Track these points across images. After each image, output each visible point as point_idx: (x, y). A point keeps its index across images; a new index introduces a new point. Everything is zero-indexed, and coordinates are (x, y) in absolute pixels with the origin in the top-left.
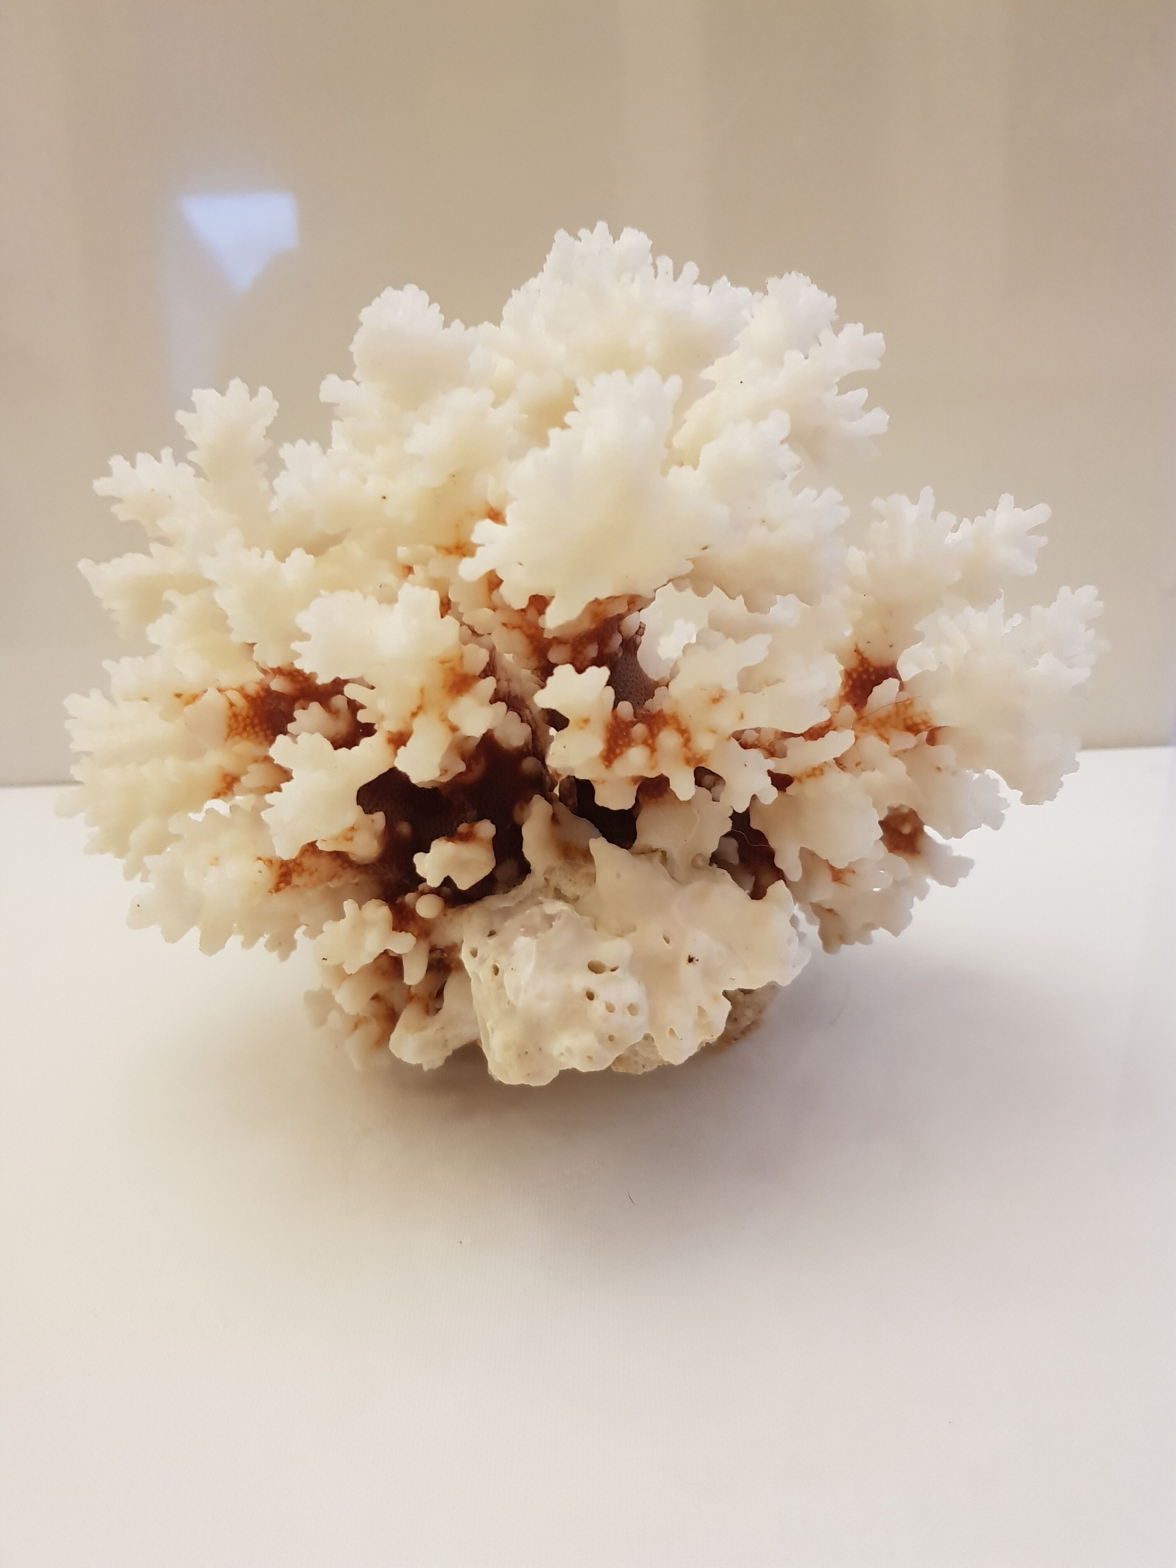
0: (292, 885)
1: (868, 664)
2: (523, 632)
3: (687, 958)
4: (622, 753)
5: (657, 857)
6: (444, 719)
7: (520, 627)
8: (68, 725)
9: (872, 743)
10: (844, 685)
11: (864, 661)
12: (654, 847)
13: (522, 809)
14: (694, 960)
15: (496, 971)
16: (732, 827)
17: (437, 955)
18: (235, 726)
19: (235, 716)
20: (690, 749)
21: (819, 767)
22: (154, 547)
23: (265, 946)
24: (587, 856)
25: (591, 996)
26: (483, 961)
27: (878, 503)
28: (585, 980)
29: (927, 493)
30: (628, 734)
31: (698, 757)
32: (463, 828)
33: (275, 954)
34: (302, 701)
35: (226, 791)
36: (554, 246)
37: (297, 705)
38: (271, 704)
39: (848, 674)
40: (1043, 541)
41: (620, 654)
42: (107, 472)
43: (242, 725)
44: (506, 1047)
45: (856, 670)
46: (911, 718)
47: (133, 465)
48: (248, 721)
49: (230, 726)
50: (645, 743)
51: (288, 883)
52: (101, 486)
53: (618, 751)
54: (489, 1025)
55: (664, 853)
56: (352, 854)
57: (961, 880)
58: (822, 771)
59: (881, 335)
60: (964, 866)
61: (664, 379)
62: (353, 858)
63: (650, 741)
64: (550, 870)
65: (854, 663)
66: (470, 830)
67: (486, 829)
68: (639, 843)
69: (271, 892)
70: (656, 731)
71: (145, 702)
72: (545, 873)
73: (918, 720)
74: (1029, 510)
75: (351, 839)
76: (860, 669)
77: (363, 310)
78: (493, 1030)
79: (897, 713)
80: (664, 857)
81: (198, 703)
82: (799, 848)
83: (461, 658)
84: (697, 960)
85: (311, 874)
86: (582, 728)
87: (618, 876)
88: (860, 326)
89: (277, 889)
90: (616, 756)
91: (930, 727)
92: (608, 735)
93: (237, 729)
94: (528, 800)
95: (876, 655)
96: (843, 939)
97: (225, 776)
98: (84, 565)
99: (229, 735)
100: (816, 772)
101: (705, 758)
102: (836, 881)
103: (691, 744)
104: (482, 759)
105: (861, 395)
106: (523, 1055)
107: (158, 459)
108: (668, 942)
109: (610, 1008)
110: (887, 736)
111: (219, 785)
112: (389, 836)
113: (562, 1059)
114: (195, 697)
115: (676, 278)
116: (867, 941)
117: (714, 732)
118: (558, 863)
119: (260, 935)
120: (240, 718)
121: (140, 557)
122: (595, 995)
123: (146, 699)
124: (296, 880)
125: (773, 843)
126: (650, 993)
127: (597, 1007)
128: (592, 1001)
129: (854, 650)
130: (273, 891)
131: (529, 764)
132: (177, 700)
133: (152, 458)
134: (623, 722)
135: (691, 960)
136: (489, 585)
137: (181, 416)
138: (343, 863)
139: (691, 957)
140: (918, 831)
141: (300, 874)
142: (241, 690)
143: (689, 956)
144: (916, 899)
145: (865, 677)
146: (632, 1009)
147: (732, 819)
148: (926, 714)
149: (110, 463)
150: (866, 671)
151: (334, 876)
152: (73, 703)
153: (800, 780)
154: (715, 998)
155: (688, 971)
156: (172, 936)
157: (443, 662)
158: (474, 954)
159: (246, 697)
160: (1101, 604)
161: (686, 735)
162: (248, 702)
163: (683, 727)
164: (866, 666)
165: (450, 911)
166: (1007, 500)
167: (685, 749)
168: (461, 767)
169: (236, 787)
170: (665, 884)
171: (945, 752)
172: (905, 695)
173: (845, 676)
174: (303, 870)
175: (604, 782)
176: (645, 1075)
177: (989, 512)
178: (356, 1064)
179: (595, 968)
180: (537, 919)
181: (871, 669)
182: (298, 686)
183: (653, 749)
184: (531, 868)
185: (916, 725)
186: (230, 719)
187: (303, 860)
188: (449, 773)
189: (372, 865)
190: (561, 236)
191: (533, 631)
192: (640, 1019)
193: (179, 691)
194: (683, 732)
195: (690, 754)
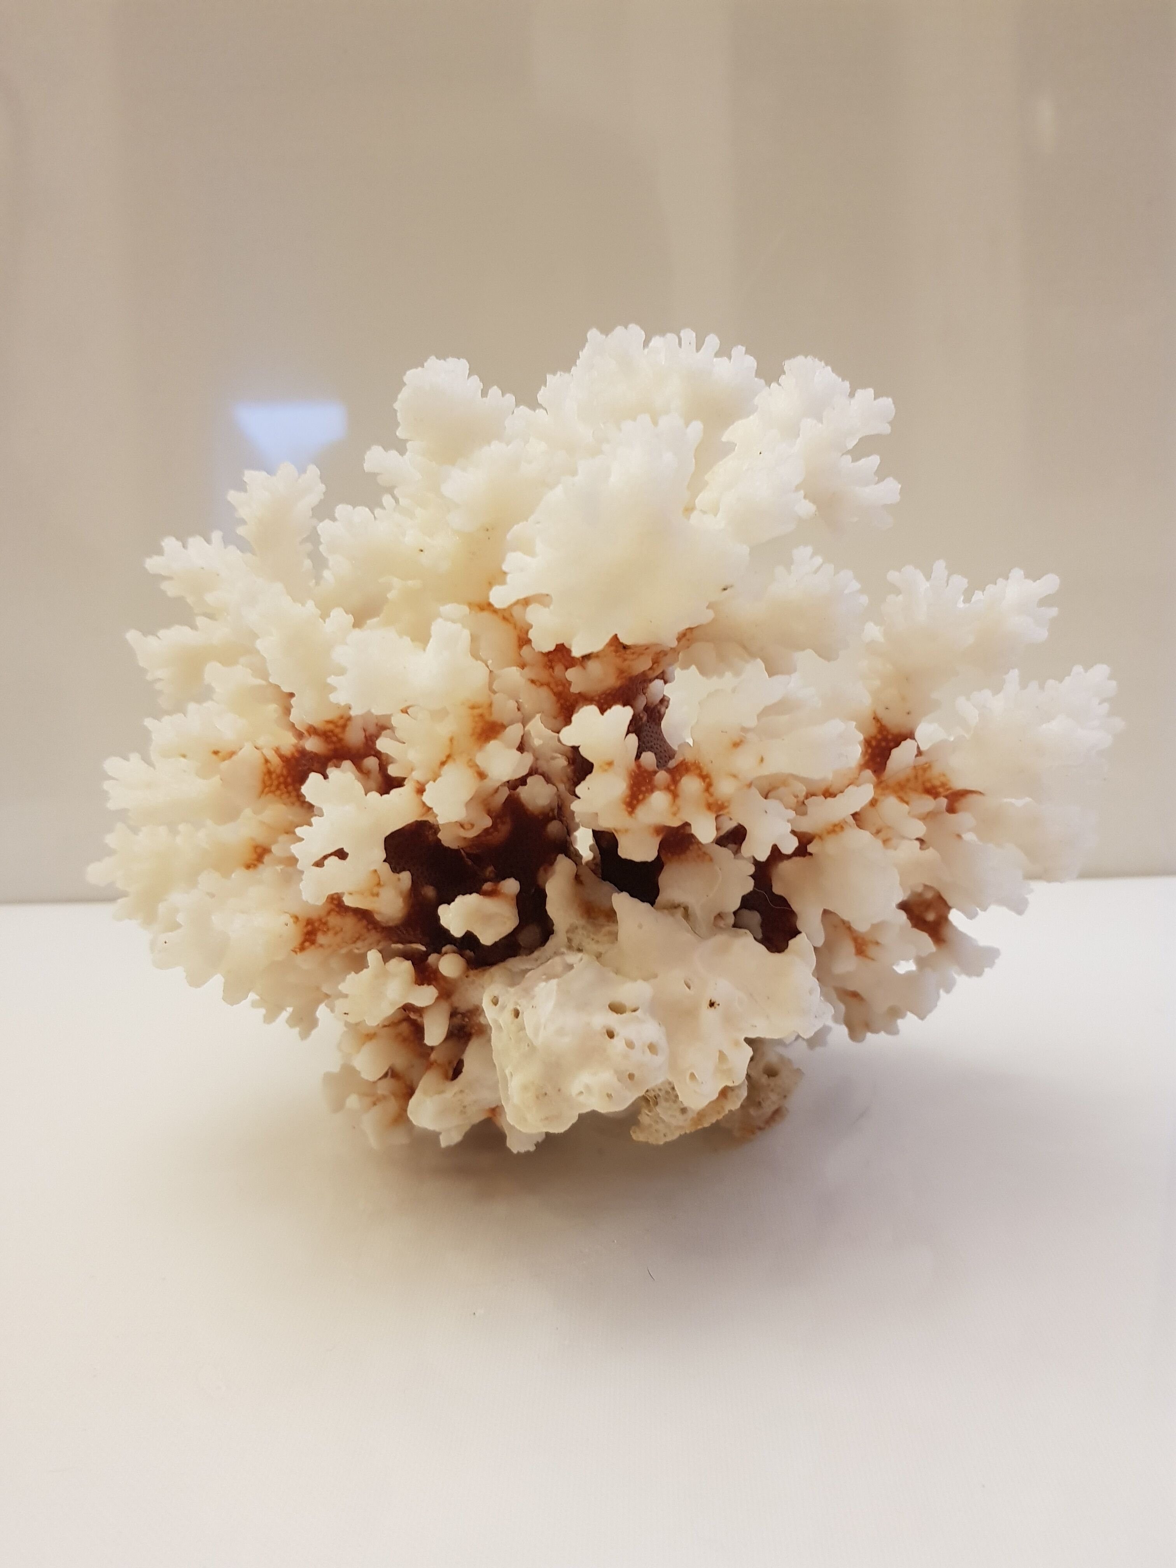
0: (317, 945)
1: (887, 731)
2: (552, 690)
3: (708, 1003)
4: (644, 798)
5: (679, 913)
6: (472, 765)
7: (548, 685)
8: (107, 785)
9: (891, 805)
10: (864, 754)
11: (882, 728)
12: (677, 902)
13: (546, 871)
14: (715, 1005)
15: (517, 1014)
16: (755, 886)
17: (457, 1020)
18: (268, 783)
19: (269, 773)
20: (711, 795)
21: (839, 824)
22: (200, 621)
23: (287, 1022)
24: (611, 915)
25: (611, 1035)
26: (503, 1008)
27: (893, 576)
28: (605, 1019)
29: (940, 567)
30: (651, 780)
31: (719, 802)
32: (487, 886)
33: (296, 1030)
34: (335, 761)
35: (256, 863)
36: (587, 345)
37: (330, 764)
38: (305, 765)
39: (868, 743)
40: (1054, 612)
41: (645, 718)
42: (160, 552)
43: (275, 783)
44: (525, 1088)
45: (875, 738)
46: (929, 780)
47: (185, 546)
48: (282, 779)
49: (264, 782)
50: (667, 788)
51: (313, 942)
52: (153, 564)
53: (641, 797)
54: (507, 1072)
55: (686, 909)
56: (377, 913)
57: (987, 970)
58: (842, 828)
59: (890, 400)
60: (988, 956)
61: (687, 424)
62: (378, 917)
63: (672, 788)
64: (572, 929)
65: (873, 730)
66: (494, 888)
67: (511, 886)
68: (661, 899)
69: (296, 952)
70: (678, 778)
71: (182, 759)
72: (567, 932)
73: (937, 783)
74: (1038, 581)
75: (377, 895)
76: (879, 737)
77: (408, 373)
78: (512, 1075)
79: (916, 777)
80: (687, 913)
81: (235, 758)
82: (822, 909)
83: (490, 705)
84: (719, 1005)
85: (336, 933)
86: (606, 770)
87: (640, 926)
88: (871, 391)
89: (302, 948)
90: (639, 801)
91: (948, 789)
92: (632, 782)
93: (271, 785)
94: (552, 862)
95: (894, 721)
96: (869, 1027)
97: (256, 847)
98: (132, 636)
99: (263, 792)
100: (836, 828)
101: (726, 804)
102: (860, 954)
103: (712, 790)
104: (508, 820)
105: (874, 461)
106: (542, 1096)
107: (208, 541)
108: (689, 988)
109: (630, 1045)
110: (906, 799)
111: (249, 856)
112: (414, 895)
113: (581, 1099)
114: (232, 754)
115: (698, 349)
116: (893, 1031)
117: (735, 776)
118: (580, 922)
119: (281, 1008)
120: (274, 776)
121: (186, 629)
122: (615, 1034)
123: (184, 756)
124: (321, 939)
125: (795, 907)
126: (670, 1036)
127: (618, 1043)
128: (612, 1040)
129: (873, 717)
130: (298, 950)
131: (554, 827)
132: (214, 757)
133: (203, 539)
134: (646, 771)
135: (712, 1004)
136: (519, 642)
137: (233, 496)
138: (368, 924)
139: (712, 1001)
140: (942, 920)
141: (325, 933)
142: (277, 751)
143: (710, 1001)
144: (942, 992)
145: (884, 744)
146: (652, 1048)
147: (754, 879)
148: (944, 775)
149: (163, 544)
150: (885, 739)
151: (358, 938)
152: (113, 765)
153: (820, 837)
154: (737, 1043)
155: (708, 1016)
156: (196, 980)
157: (473, 707)
158: (495, 1002)
159: (281, 756)
160: (1114, 683)
161: (707, 780)
162: (283, 761)
163: (704, 773)
164: (885, 733)
165: (472, 973)
166: (1017, 573)
167: (707, 795)
168: (488, 822)
169: (267, 858)
170: (687, 936)
171: (964, 819)
172: (922, 760)
173: (865, 746)
174: (328, 929)
175: (626, 831)
176: (667, 1144)
177: (1000, 581)
178: (373, 1141)
179: (616, 1008)
180: (559, 968)
181: (890, 737)
182: (331, 746)
183: (675, 795)
184: (555, 928)
185: (934, 787)
186: (265, 775)
187: (329, 918)
188: (475, 828)
189: (397, 927)
190: (593, 334)
191: (560, 688)
192: (660, 1059)
193: (216, 748)
194: (705, 777)
195: (711, 800)
